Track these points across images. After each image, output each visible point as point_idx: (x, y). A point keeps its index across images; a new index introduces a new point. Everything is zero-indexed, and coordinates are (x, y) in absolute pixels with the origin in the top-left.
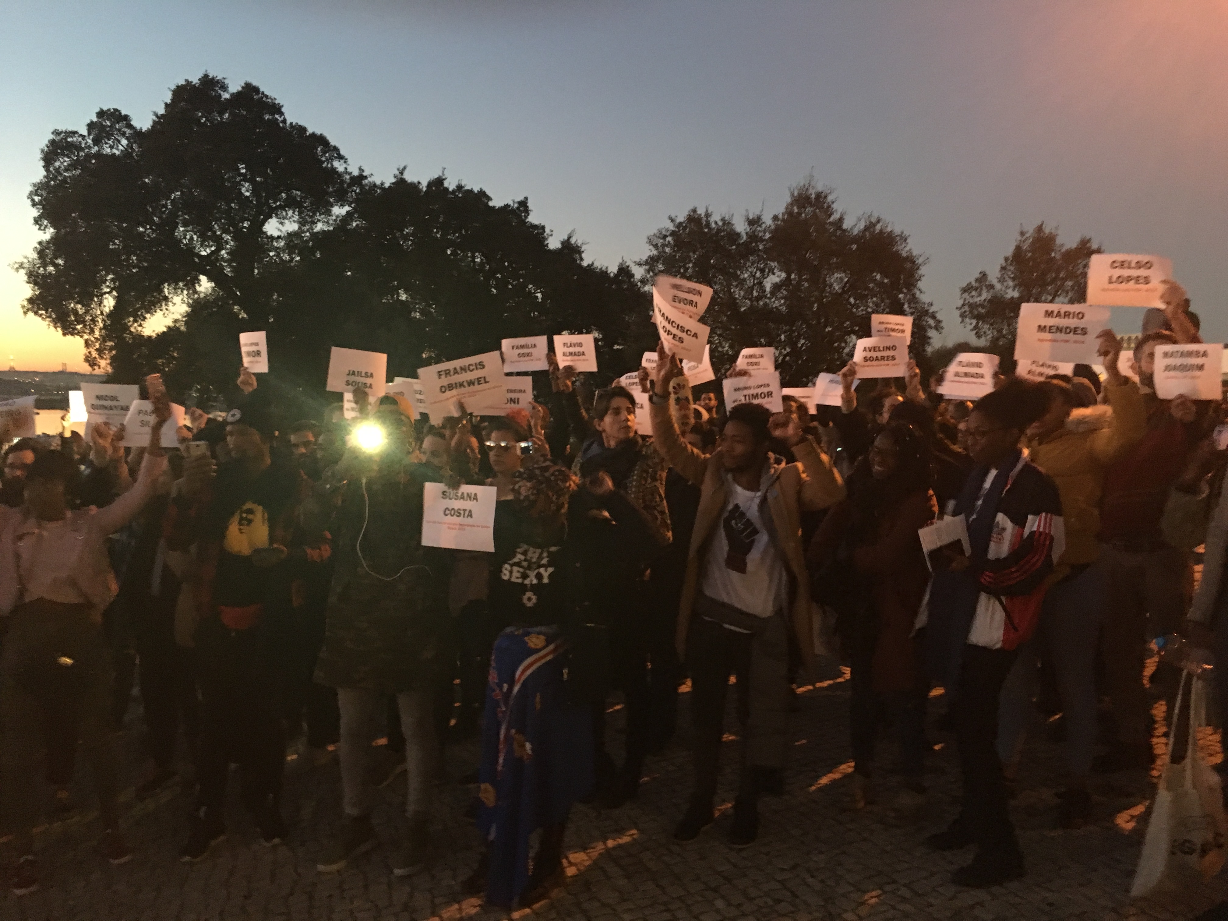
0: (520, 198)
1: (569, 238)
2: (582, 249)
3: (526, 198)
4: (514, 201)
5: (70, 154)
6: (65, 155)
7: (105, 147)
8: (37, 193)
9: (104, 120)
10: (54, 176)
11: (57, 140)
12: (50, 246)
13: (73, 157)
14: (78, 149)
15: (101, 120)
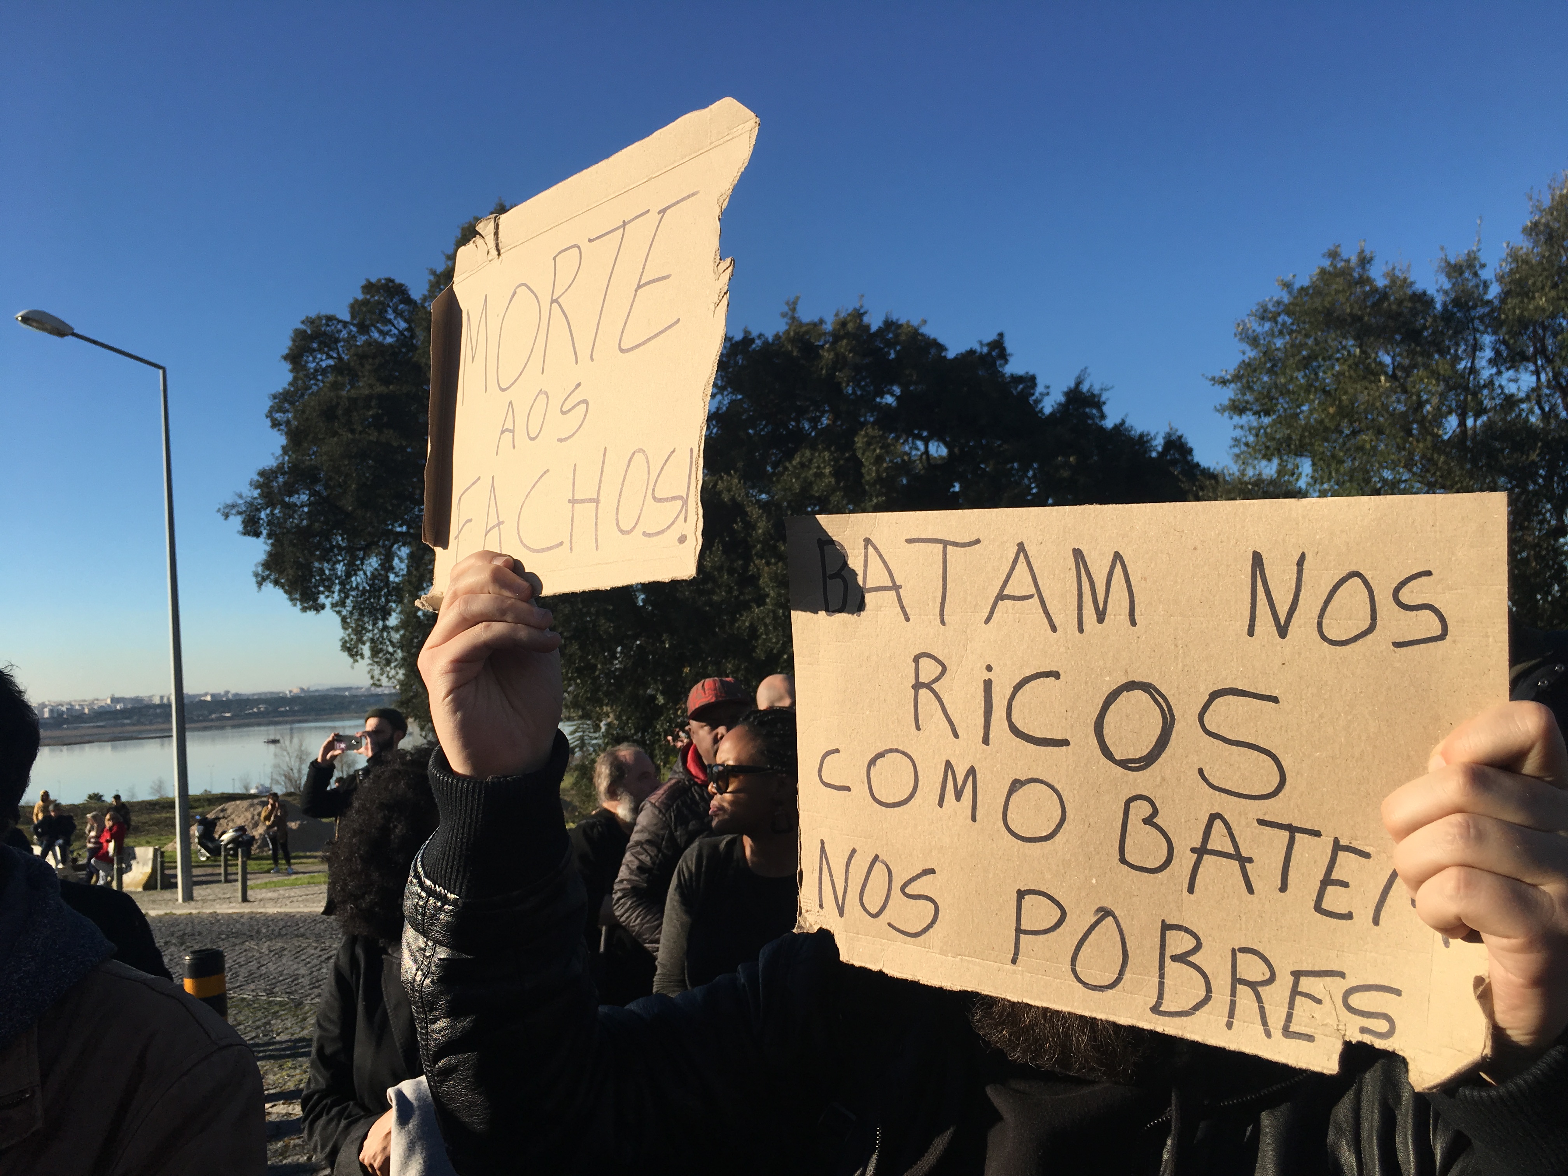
0: (992, 337)
1: (1078, 383)
2: (1103, 399)
3: (1001, 335)
4: (981, 343)
5: (326, 349)
6: (320, 350)
7: (376, 335)
8: (281, 410)
9: (373, 296)
10: (304, 382)
11: (309, 332)
12: (277, 477)
13: (331, 353)
14: (337, 341)
15: (368, 297)
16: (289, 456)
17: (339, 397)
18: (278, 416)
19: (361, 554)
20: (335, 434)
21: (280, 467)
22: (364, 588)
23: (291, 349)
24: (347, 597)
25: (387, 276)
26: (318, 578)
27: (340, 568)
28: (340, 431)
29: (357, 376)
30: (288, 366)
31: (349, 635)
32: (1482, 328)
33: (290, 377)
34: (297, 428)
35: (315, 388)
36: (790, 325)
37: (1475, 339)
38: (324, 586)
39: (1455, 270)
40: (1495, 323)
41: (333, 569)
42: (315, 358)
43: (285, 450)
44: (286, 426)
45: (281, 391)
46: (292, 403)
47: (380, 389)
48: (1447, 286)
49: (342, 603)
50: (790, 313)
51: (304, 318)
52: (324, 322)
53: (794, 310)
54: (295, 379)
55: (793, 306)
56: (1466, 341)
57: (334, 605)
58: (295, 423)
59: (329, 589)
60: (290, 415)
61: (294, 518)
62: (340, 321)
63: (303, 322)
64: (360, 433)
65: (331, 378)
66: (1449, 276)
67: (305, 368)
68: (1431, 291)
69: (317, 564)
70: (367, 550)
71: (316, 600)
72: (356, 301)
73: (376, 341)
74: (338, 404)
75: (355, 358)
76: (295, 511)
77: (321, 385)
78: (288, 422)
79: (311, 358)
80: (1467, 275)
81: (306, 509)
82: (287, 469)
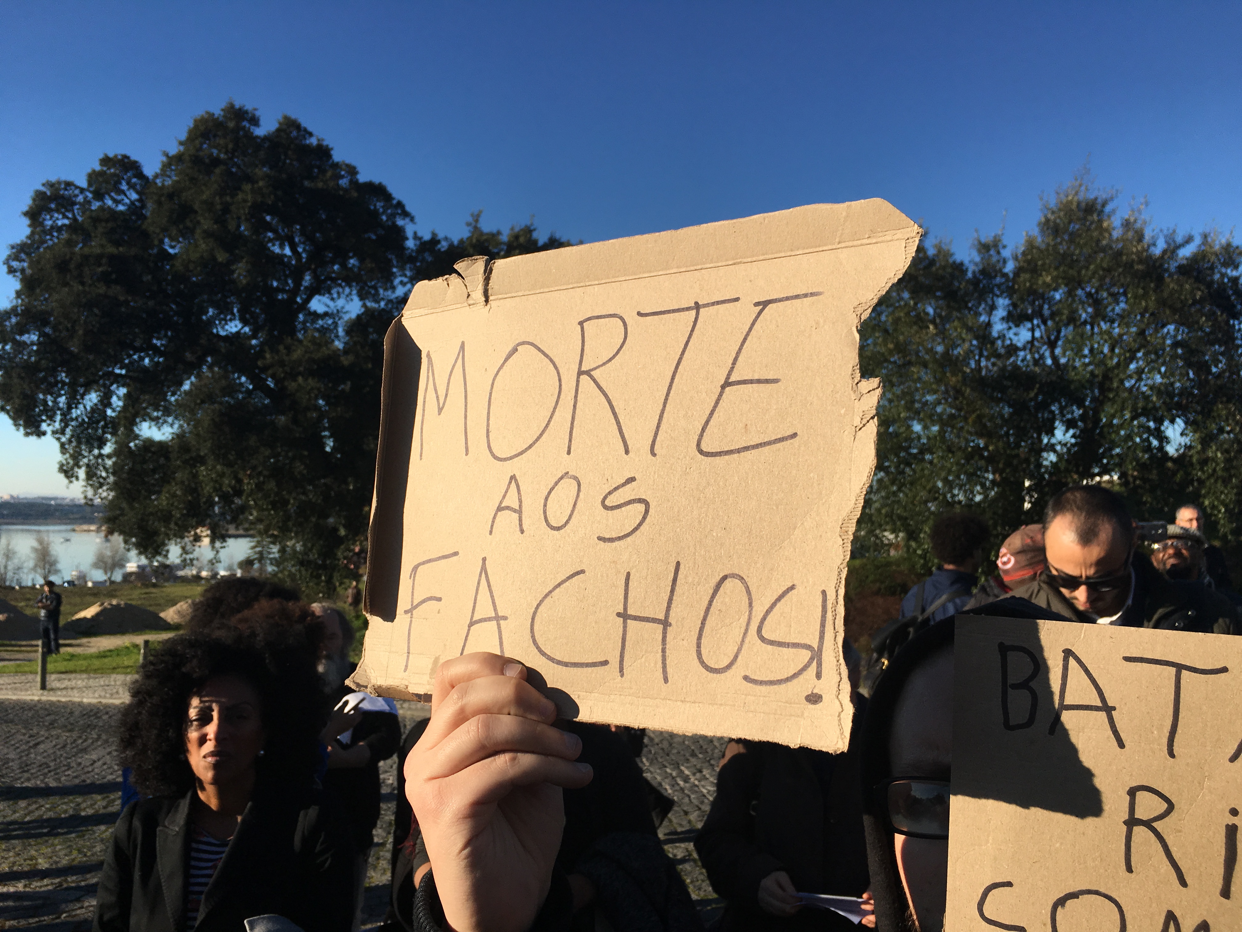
5: (63, 210)
6: (57, 211)
7: (109, 202)
8: (17, 258)
9: (109, 169)
10: (40, 237)
11: (49, 193)
12: (10, 318)
13: (67, 214)
14: (74, 203)
15: (105, 169)
16: (22, 300)
17: (73, 253)
18: (15, 264)
19: (81, 390)
20: (66, 284)
21: (14, 310)
22: (83, 420)
23: (31, 208)
24: (67, 426)
25: (123, 153)
26: (41, 408)
27: (62, 400)
28: (72, 283)
29: (90, 236)
30: (26, 221)
31: (66, 459)
32: (998, 293)
33: (28, 231)
34: (32, 275)
35: (50, 243)
36: (473, 233)
37: (993, 302)
38: (47, 416)
39: (984, 248)
40: (1010, 292)
41: (55, 402)
42: (52, 217)
43: (18, 294)
44: (21, 274)
45: (19, 242)
46: (28, 254)
47: (111, 250)
48: (977, 259)
49: (63, 432)
50: (474, 224)
51: (44, 181)
52: (63, 186)
53: (477, 221)
54: (33, 233)
55: (477, 218)
56: (986, 302)
57: (54, 433)
58: (29, 272)
59: (51, 418)
60: (25, 265)
61: (23, 355)
62: (77, 187)
63: (43, 185)
64: (90, 285)
65: (65, 235)
66: (979, 251)
67: (42, 224)
68: (966, 262)
69: (41, 396)
70: (88, 387)
71: (39, 426)
72: (94, 171)
73: (109, 207)
74: (71, 259)
75: (89, 220)
76: (24, 349)
77: (56, 240)
78: (23, 271)
79: (48, 217)
80: (992, 252)
81: (35, 348)
82: (20, 312)
